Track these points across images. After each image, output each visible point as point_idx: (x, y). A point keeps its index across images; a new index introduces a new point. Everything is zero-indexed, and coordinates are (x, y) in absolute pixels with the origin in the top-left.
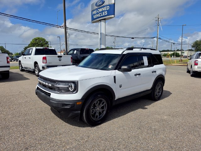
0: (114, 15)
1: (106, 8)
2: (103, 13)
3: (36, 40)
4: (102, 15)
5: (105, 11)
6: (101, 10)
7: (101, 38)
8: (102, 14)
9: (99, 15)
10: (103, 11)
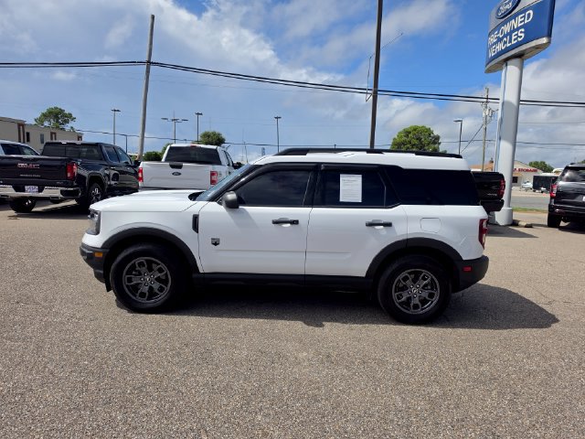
0: (549, 35)
1: (524, 16)
2: (513, 38)
3: (407, 133)
4: (508, 45)
5: (518, 29)
6: (506, 29)
7: (502, 119)
8: (510, 41)
9: (500, 47)
10: (514, 30)
